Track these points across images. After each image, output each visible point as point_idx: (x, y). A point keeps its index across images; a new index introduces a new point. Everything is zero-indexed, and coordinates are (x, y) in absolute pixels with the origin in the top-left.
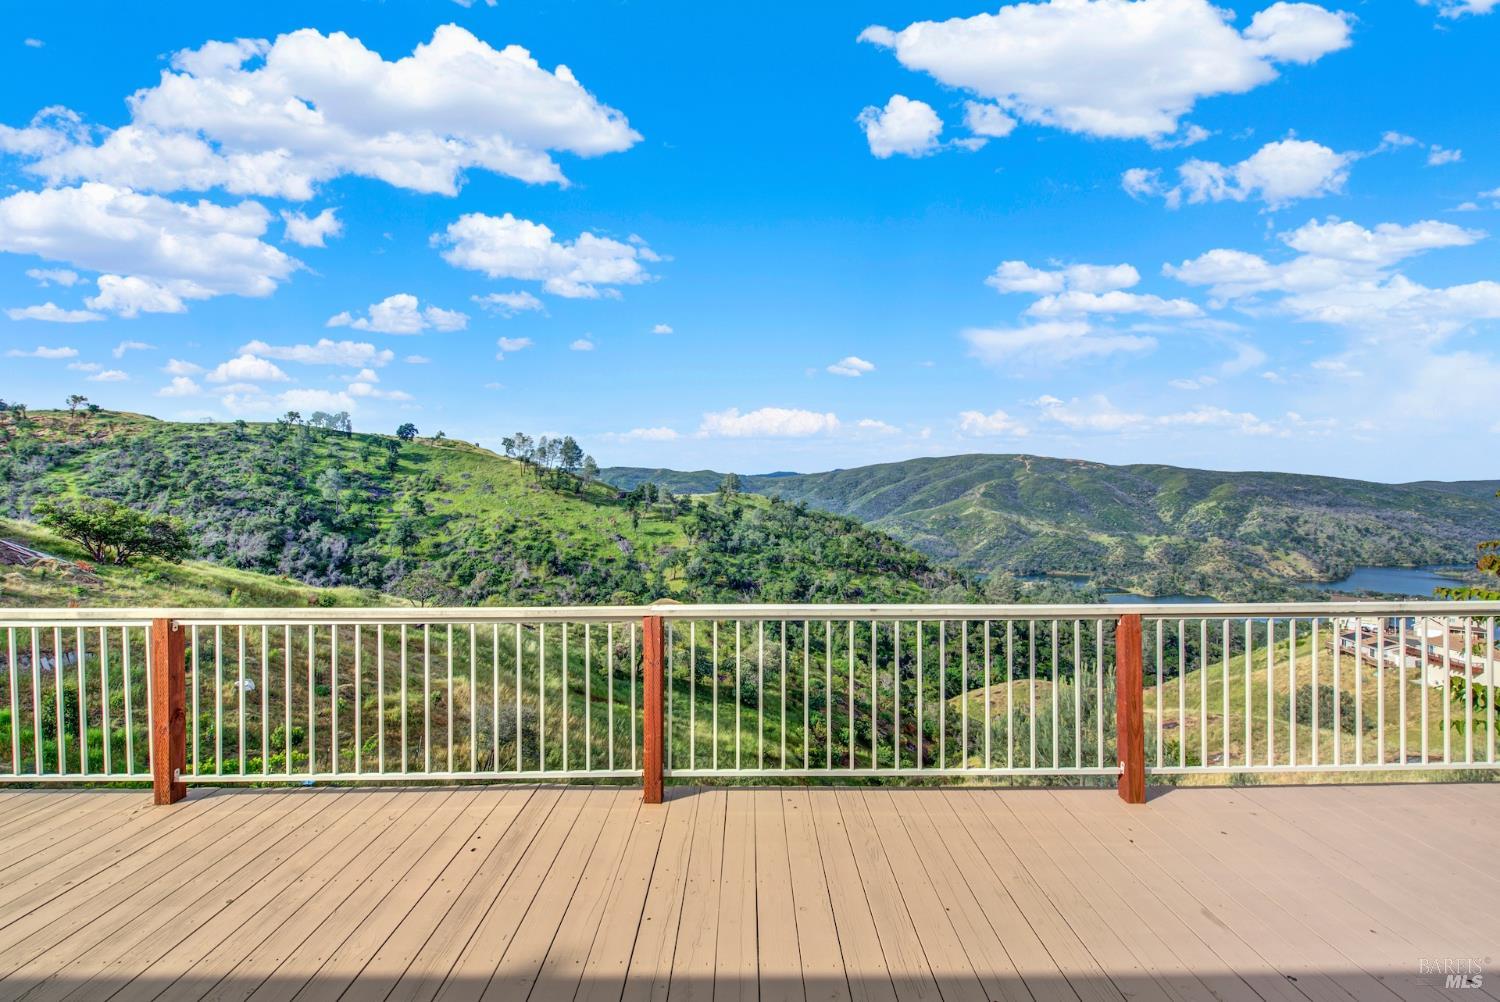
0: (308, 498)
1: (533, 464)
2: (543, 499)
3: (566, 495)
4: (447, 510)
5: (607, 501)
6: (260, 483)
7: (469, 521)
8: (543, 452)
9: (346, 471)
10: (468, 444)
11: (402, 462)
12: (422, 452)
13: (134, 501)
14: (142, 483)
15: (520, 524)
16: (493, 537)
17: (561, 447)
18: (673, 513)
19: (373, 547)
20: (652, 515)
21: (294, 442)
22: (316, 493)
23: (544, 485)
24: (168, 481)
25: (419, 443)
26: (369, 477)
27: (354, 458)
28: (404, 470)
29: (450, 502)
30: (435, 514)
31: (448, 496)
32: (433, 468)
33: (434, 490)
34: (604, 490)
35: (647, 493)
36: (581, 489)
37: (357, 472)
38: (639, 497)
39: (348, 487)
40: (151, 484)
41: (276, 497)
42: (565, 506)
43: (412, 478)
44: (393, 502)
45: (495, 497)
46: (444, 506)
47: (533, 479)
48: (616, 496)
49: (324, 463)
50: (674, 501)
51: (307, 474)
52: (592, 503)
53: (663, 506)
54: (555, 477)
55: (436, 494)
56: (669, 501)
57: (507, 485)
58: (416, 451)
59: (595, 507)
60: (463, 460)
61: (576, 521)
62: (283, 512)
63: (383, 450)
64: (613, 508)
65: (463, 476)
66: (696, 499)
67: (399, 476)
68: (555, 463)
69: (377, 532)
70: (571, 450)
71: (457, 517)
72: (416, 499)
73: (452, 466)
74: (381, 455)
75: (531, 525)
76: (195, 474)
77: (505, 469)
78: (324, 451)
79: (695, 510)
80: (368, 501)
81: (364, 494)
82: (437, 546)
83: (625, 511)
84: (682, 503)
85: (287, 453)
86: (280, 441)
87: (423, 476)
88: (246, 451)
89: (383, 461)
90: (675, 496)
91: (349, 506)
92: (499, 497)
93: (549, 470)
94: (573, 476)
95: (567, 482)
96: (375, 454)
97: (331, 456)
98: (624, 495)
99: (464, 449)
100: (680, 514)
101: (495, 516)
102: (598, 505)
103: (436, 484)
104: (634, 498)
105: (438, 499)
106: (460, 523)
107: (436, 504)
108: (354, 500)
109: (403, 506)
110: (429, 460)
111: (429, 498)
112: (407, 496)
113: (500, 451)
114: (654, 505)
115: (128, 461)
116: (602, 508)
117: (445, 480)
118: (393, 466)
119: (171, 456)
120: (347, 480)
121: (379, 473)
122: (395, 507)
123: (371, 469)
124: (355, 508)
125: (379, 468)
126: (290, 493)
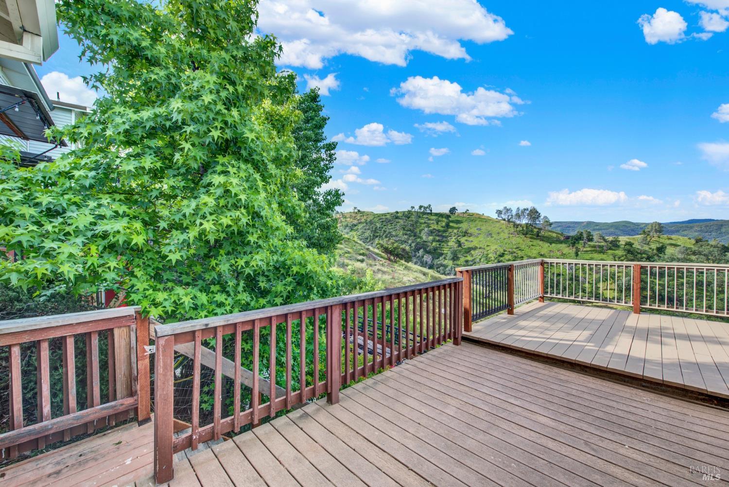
0: (418, 240)
1: (512, 222)
2: (519, 240)
3: (531, 238)
4: (471, 245)
5: (557, 241)
6: (403, 235)
7: (481, 250)
8: (518, 216)
9: (430, 228)
10: (479, 214)
11: (451, 224)
12: (459, 219)
13: (370, 241)
14: (372, 235)
15: (506, 253)
16: (493, 259)
17: (528, 212)
18: (605, 248)
19: (441, 260)
20: (589, 249)
21: (413, 218)
22: (421, 238)
23: (519, 233)
24: (378, 234)
25: (458, 215)
26: (439, 231)
27: (433, 223)
28: (452, 227)
29: (472, 241)
30: (465, 247)
31: (471, 239)
32: (464, 226)
33: (464, 236)
34: (554, 235)
35: (585, 236)
36: (540, 235)
37: (434, 229)
38: (579, 238)
39: (432, 235)
40: (374, 235)
41: (409, 239)
42: (531, 243)
43: (455, 231)
44: (448, 241)
45: (493, 239)
46: (469, 243)
47: (512, 230)
48: (562, 238)
49: (423, 225)
50: (605, 241)
51: (418, 230)
52: (547, 242)
53: (597, 244)
54: (525, 228)
55: (465, 238)
56: (602, 241)
57: (498, 233)
58: (456, 219)
59: (549, 244)
60: (477, 222)
61: (538, 252)
62: (410, 245)
63: (444, 219)
64: (561, 245)
65: (477, 229)
66: (623, 239)
67: (450, 230)
68: (524, 221)
69: (442, 254)
70: (534, 214)
71: (475, 248)
72: (458, 240)
73: (472, 225)
74: (443, 221)
75: (512, 253)
76: (385, 231)
77: (498, 225)
78: (423, 221)
79: (623, 246)
80: (439, 241)
81: (437, 238)
82: (467, 261)
83: (568, 247)
84: (612, 242)
85: (411, 223)
86: (409, 218)
87: (460, 230)
88: (398, 222)
89: (444, 224)
90: (606, 238)
91: (432, 243)
92: (495, 239)
93: (521, 225)
94: (535, 228)
95: (532, 231)
96: (441, 221)
97: (425, 223)
98: (568, 238)
99: (477, 216)
100: (610, 249)
101: (494, 248)
102: (551, 243)
103: (466, 234)
104: (576, 239)
105: (467, 240)
106: (477, 251)
107: (466, 243)
108: (434, 240)
109: (452, 243)
110: (462, 222)
111: (463, 240)
112: (453, 239)
113: (495, 216)
114: (589, 243)
115: (368, 228)
116: (553, 245)
117: (469, 231)
118: (448, 226)
119: (378, 225)
120: (431, 233)
121: (442, 229)
122: (450, 244)
123: (440, 228)
124: (434, 244)
125: (442, 227)
126: (412, 238)
